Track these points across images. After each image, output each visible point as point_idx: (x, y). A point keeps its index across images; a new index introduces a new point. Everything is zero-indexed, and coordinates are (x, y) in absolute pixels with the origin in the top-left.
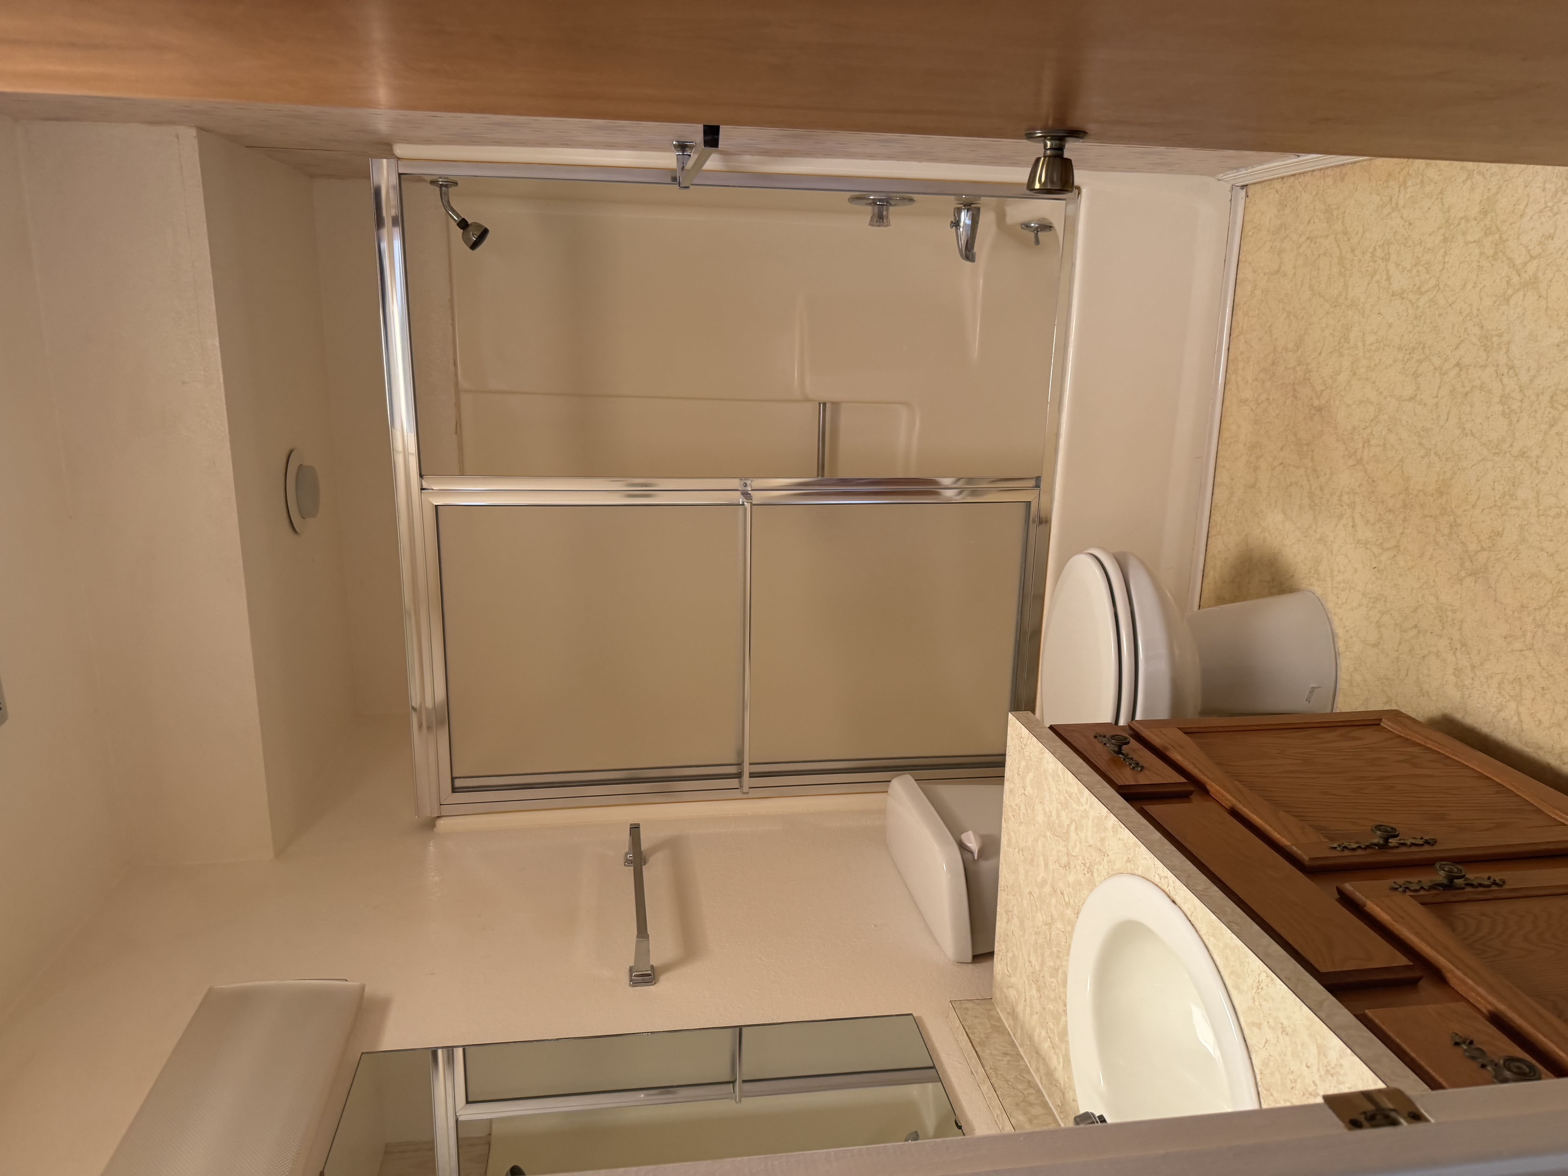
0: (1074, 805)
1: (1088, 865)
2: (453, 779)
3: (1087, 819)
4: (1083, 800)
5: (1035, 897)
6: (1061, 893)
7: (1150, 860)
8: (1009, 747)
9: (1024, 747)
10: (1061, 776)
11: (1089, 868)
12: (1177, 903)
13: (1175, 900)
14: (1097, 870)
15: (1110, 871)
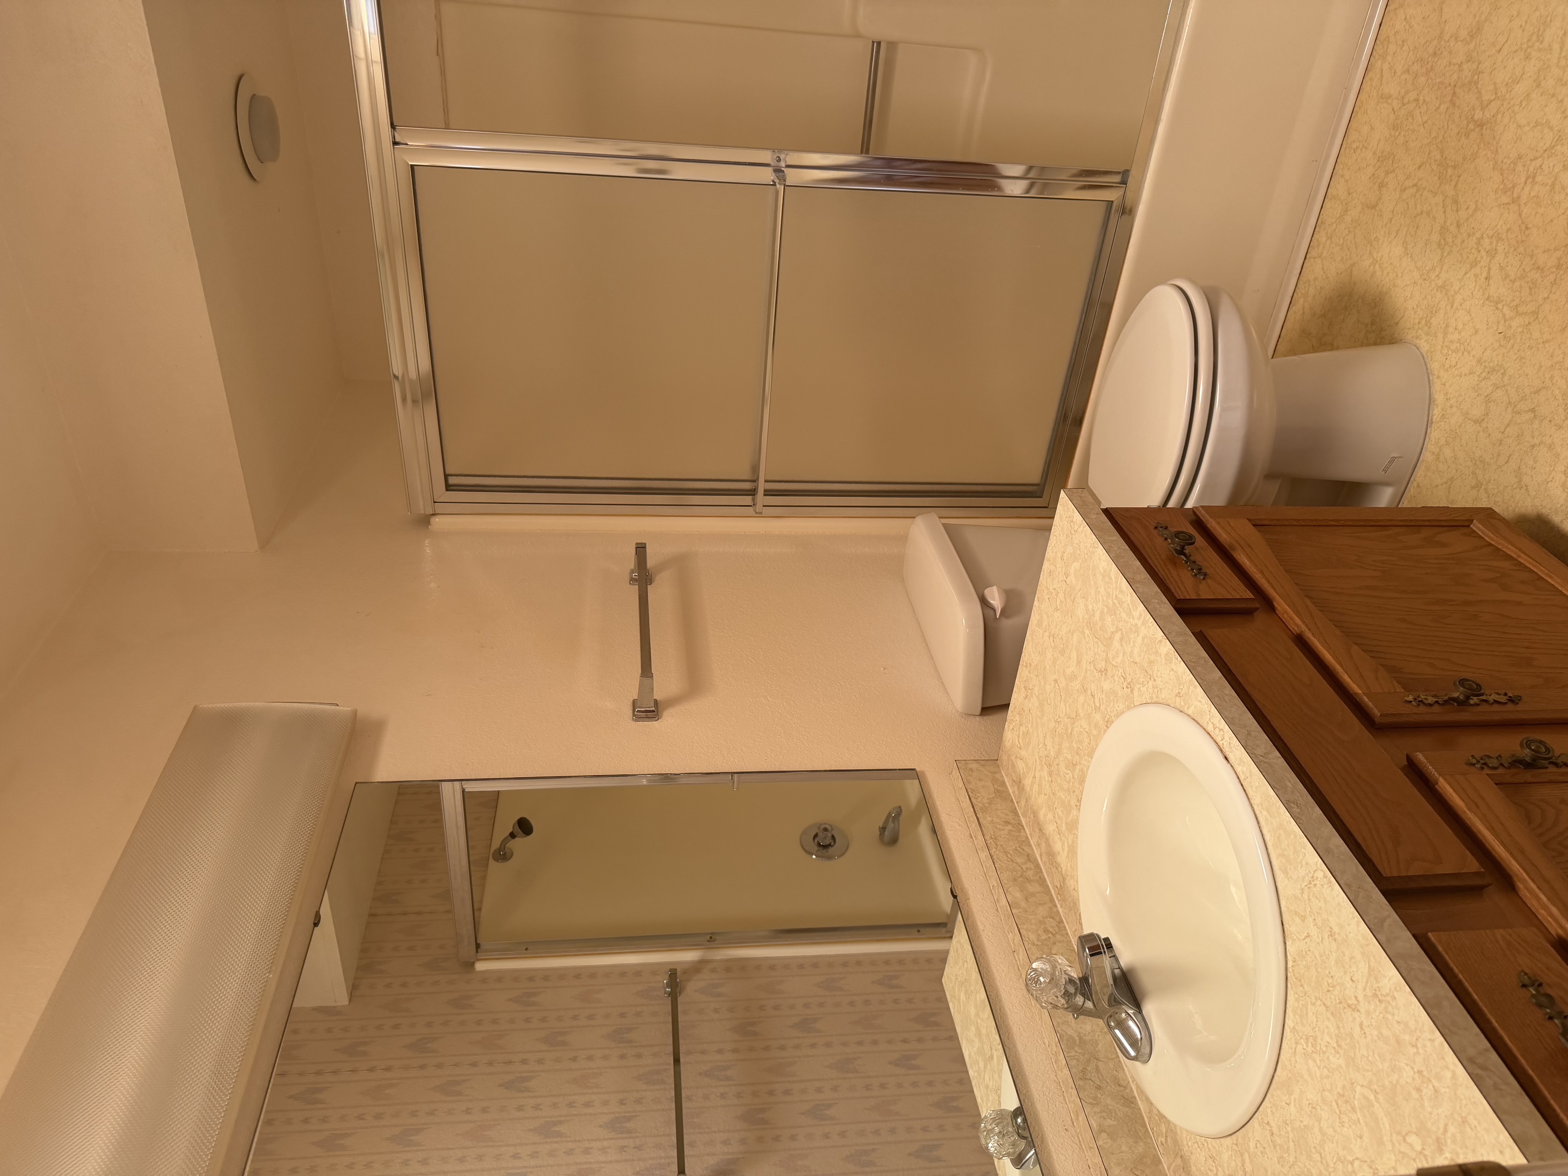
0: (1123, 615)
1: (1129, 681)
2: (446, 476)
3: (1136, 634)
4: (1136, 614)
5: (1061, 687)
6: (1092, 695)
7: (1206, 706)
8: (1056, 527)
9: (1074, 532)
10: (1114, 580)
11: (1129, 684)
12: (1229, 760)
13: (1227, 756)
14: (1139, 689)
15: (1154, 696)
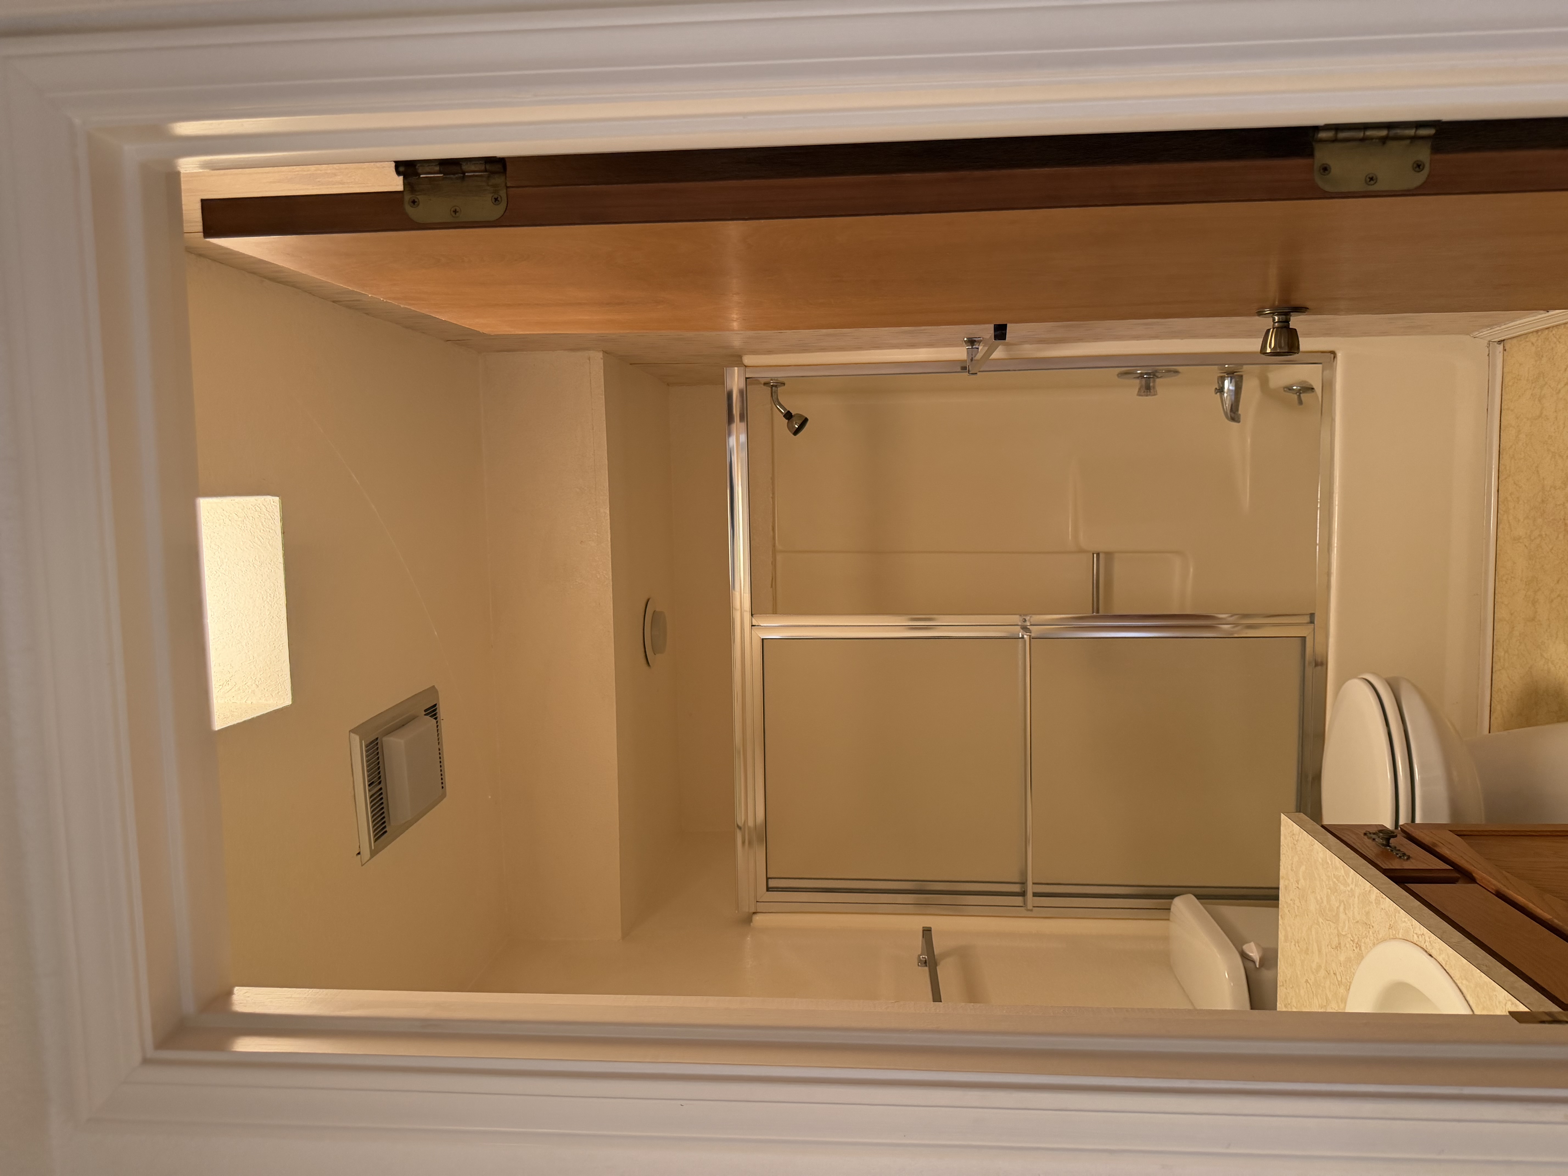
0: (1342, 887)
1: (1356, 940)
2: (767, 879)
3: (1353, 897)
4: (1349, 881)
5: (1312, 984)
6: (1334, 973)
7: (1409, 922)
8: (1283, 847)
9: (1296, 843)
10: (1330, 863)
11: (1357, 943)
12: (1433, 955)
13: (1431, 954)
14: (1365, 943)
15: (1375, 941)
